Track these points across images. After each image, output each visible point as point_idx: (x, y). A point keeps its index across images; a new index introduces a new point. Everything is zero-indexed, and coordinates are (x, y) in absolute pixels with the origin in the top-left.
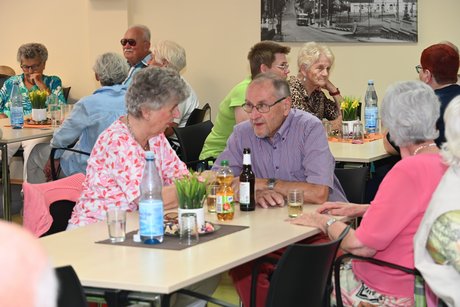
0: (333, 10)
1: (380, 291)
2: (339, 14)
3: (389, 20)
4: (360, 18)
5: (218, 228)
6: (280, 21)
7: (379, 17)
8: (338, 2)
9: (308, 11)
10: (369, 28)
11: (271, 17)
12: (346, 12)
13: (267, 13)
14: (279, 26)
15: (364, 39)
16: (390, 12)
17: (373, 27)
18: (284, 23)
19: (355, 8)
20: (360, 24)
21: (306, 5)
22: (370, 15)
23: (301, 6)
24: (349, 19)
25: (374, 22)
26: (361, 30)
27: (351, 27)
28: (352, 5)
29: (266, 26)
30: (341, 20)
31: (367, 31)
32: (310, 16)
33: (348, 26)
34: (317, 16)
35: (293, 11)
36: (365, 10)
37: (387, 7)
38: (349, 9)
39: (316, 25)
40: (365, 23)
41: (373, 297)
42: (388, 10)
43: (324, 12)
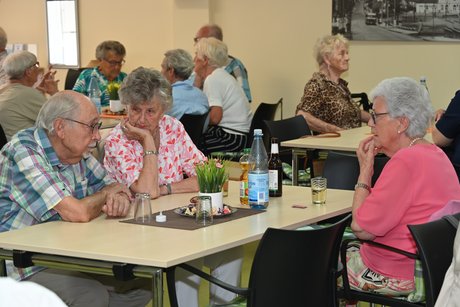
0: (399, 10)
1: (383, 274)
2: (405, 14)
3: (452, 20)
4: (425, 17)
5: (235, 210)
6: (350, 20)
7: (444, 17)
8: (404, 2)
9: (376, 10)
10: (433, 27)
11: (341, 16)
12: (411, 12)
13: (338, 12)
14: (349, 25)
15: (428, 38)
16: (453, 13)
17: (438, 27)
18: (353, 22)
19: (420, 8)
20: (424, 23)
21: (374, 5)
22: (434, 15)
23: (370, 6)
24: (415, 19)
25: (438, 22)
26: (426, 30)
27: (417, 26)
28: (418, 6)
29: (337, 24)
30: (407, 19)
31: (431, 31)
32: (378, 16)
33: (414, 26)
34: (384, 16)
35: (362, 11)
36: (430, 10)
37: (451, 8)
38: (414, 9)
39: (384, 25)
40: (430, 23)
41: (377, 279)
42: (452, 11)
43: (391, 12)
